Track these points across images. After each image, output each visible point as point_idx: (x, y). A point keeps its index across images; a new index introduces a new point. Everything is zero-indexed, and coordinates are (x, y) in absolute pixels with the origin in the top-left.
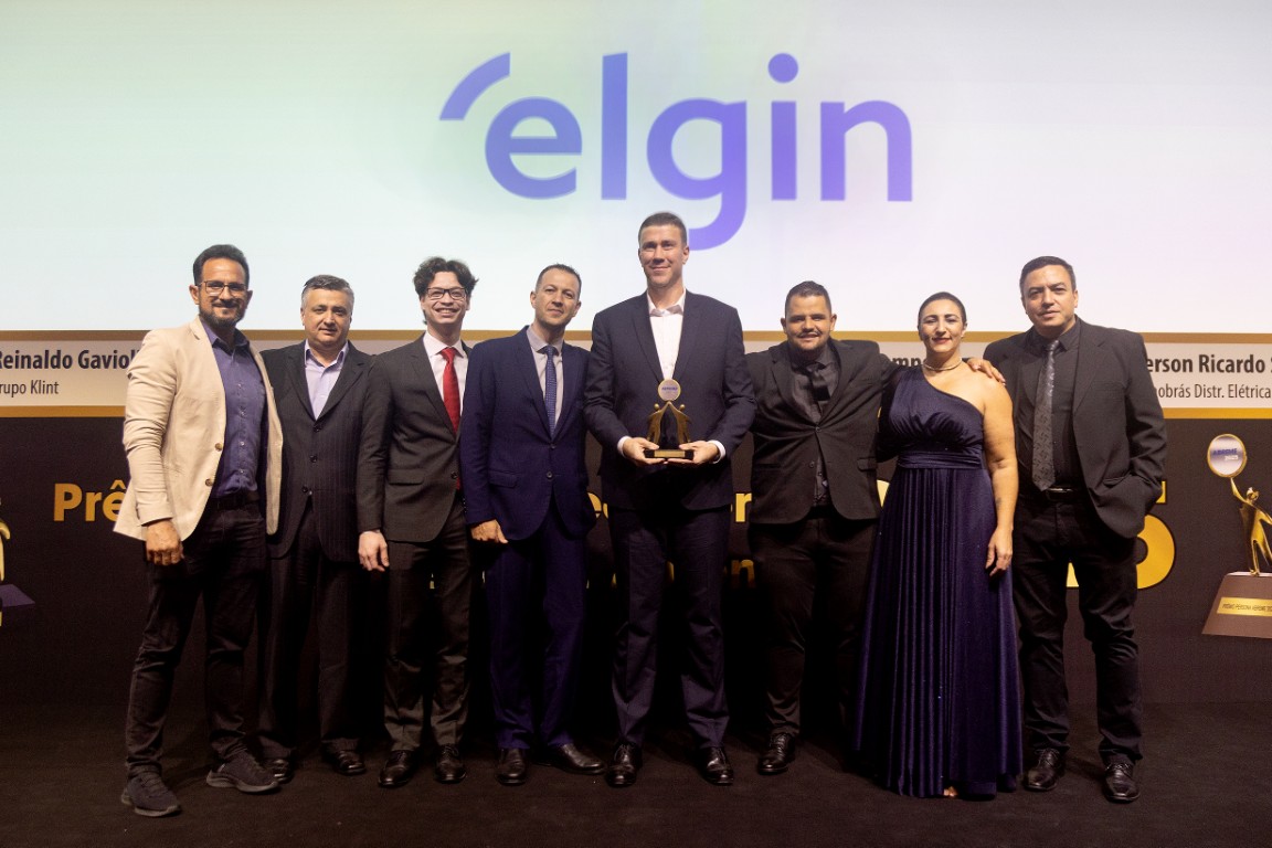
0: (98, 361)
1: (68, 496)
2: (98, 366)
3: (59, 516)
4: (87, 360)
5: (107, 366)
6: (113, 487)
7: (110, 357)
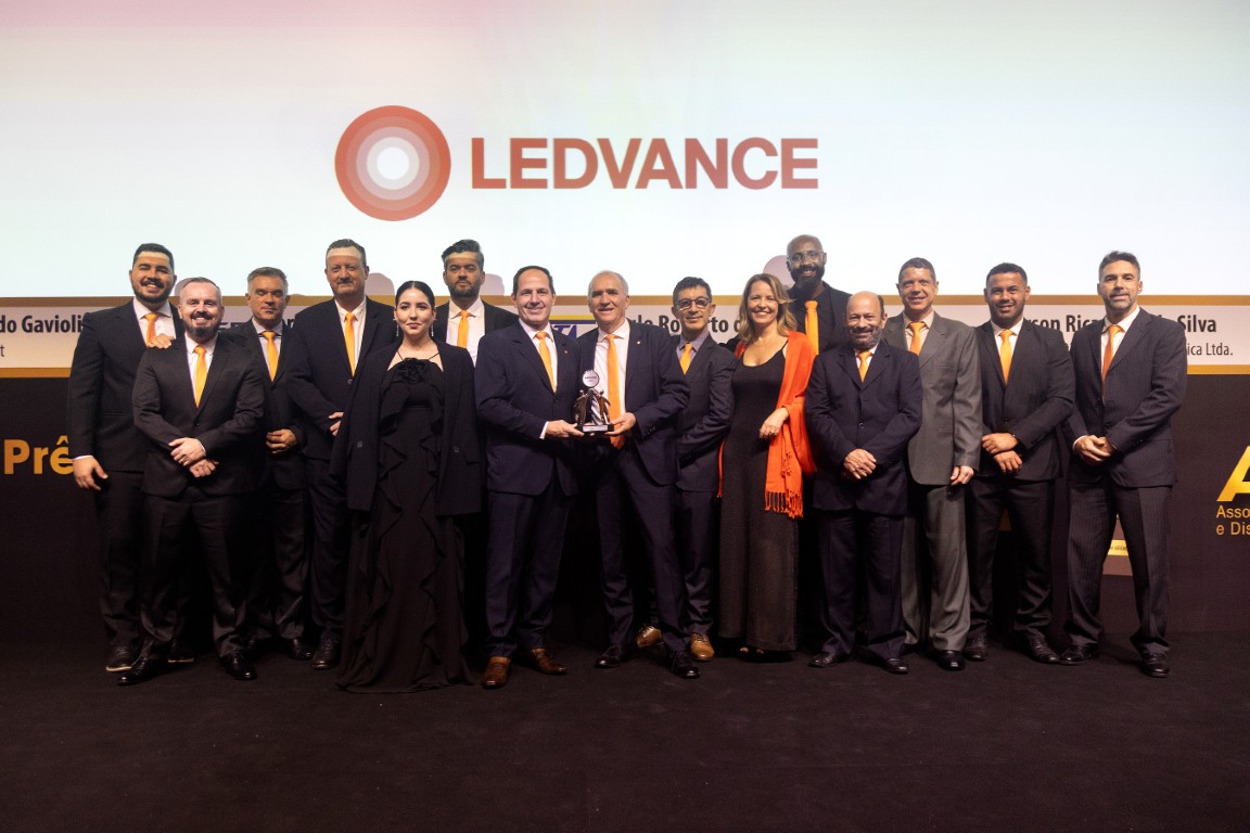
0: (41, 325)
1: (17, 451)
2: (41, 331)
3: (9, 470)
4: (30, 325)
5: (49, 330)
6: (59, 443)
7: (52, 322)
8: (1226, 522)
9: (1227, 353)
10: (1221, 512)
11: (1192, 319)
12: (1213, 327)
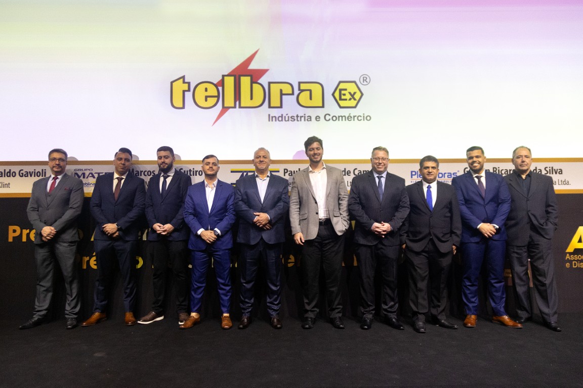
0: (27, 174)
1: (14, 231)
2: (27, 176)
3: (10, 240)
4: (22, 173)
5: (31, 176)
7: (32, 172)
8: (571, 262)
9: (568, 183)
10: (568, 257)
11: (551, 169)
12: (561, 172)
